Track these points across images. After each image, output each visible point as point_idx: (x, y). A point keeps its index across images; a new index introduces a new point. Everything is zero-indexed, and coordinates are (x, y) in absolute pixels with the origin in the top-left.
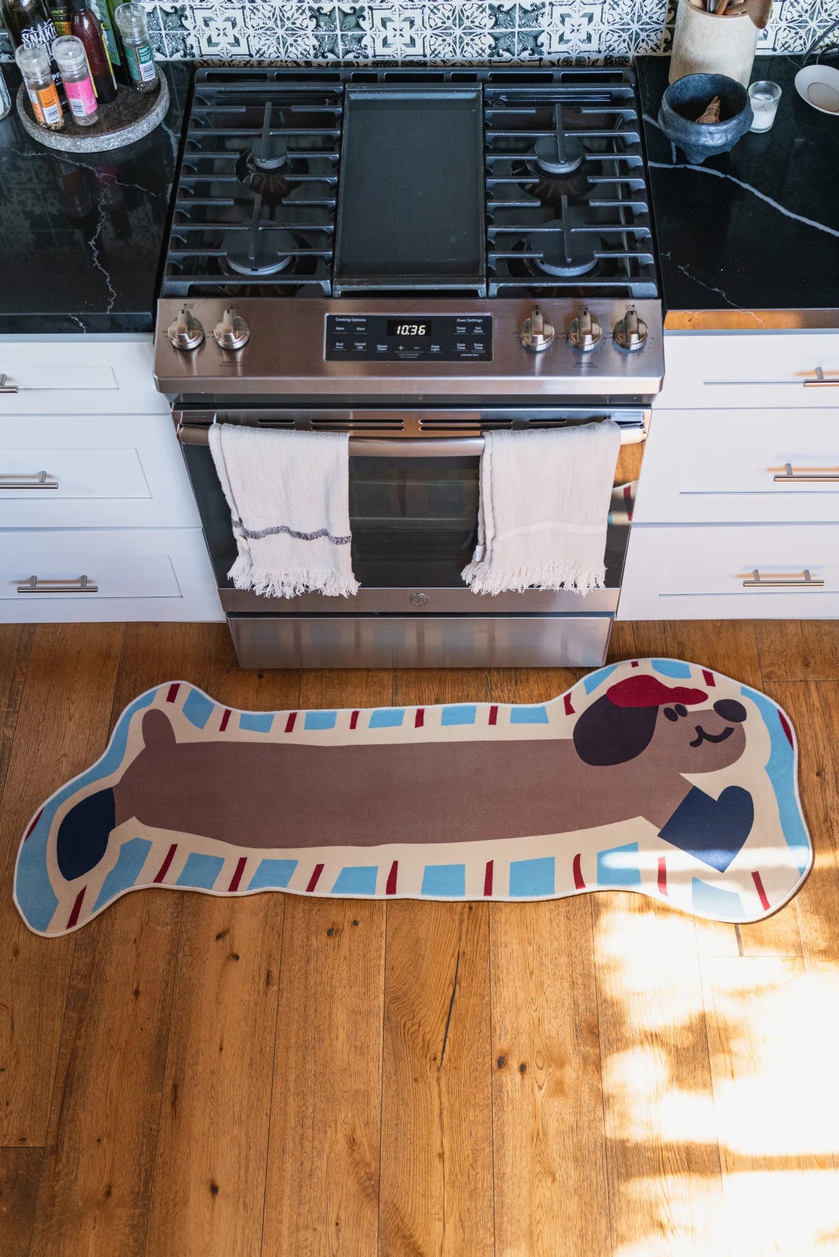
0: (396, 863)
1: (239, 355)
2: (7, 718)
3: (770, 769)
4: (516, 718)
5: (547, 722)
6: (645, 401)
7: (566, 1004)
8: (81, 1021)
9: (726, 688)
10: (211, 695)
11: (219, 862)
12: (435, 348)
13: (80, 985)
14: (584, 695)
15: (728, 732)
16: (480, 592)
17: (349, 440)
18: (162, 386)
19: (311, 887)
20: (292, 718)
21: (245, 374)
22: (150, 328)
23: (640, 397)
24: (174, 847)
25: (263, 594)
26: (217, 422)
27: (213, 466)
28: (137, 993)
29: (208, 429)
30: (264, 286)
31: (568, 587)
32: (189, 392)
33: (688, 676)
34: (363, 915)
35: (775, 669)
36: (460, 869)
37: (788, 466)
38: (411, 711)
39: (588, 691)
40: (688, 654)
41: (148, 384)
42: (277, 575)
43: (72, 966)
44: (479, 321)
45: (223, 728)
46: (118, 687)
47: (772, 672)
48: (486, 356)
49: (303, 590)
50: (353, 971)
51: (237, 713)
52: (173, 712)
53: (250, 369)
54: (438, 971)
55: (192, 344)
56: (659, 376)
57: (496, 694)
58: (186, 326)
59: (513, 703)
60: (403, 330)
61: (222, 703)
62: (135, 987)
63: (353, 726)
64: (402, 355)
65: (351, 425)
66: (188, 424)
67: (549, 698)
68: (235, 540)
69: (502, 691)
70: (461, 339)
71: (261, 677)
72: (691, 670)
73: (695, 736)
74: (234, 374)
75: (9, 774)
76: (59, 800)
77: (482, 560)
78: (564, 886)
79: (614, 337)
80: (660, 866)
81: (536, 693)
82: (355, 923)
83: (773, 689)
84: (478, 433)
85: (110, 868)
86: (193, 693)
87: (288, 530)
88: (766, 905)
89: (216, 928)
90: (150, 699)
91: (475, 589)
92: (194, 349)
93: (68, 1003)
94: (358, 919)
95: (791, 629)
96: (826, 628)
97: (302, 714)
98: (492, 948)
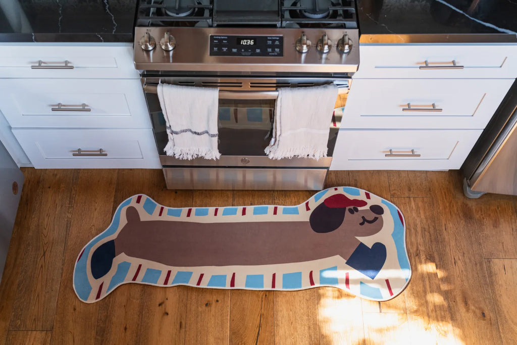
0: (234, 274)
1: (171, 53)
2: (68, 209)
3: (394, 235)
4: (285, 212)
5: (298, 214)
6: (349, 76)
7: (307, 336)
8: (102, 341)
9: (375, 200)
10: (155, 201)
11: (160, 272)
12: (258, 51)
13: (102, 325)
14: (314, 203)
15: (376, 219)
16: (272, 158)
17: (219, 92)
18: (138, 67)
19: (199, 284)
20: (190, 211)
21: (174, 61)
22: (131, 40)
23: (347, 73)
24: (140, 266)
25: (179, 158)
26: (161, 82)
27: (159, 103)
28: (126, 329)
29: (157, 86)
30: (181, 22)
31: (310, 156)
32: (148, 69)
33: (359, 194)
34: (220, 298)
35: (396, 192)
36: (261, 277)
37: (409, 105)
38: (240, 208)
39: (316, 201)
40: (358, 184)
41: (131, 65)
42: (185, 150)
43: (98, 317)
44: (278, 38)
45: (160, 215)
46: (115, 197)
47: (394, 193)
48: (281, 54)
49: (196, 156)
50: (217, 321)
51: (166, 208)
52: (140, 208)
53: (175, 59)
54: (252, 322)
55: (150, 48)
56: (356, 64)
57: (276, 201)
58: (148, 40)
59: (284, 205)
60: (244, 42)
61: (160, 204)
62: (125, 326)
63: (216, 214)
64: (243, 54)
65: (219, 85)
66: (148, 84)
67: (299, 203)
68: (167, 135)
69: (279, 200)
70: (269, 46)
71: (176, 193)
72: (360, 192)
73: (361, 221)
74: (169, 61)
75: (70, 233)
76: (91, 245)
77: (274, 144)
78: (306, 285)
79: (338, 46)
80: (346, 277)
81: (293, 201)
82: (217, 301)
83: (395, 200)
84: (274, 89)
85: (114, 274)
86: (148, 199)
87: (191, 131)
88: (392, 294)
89: (159, 301)
90: (129, 202)
91: (270, 157)
92: (151, 50)
93: (97, 333)
94: (219, 299)
95: (403, 175)
96: (418, 174)
97: (194, 209)
98: (275, 312)
